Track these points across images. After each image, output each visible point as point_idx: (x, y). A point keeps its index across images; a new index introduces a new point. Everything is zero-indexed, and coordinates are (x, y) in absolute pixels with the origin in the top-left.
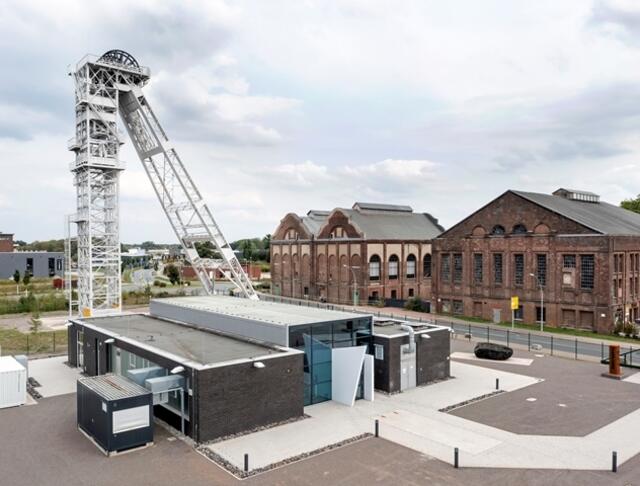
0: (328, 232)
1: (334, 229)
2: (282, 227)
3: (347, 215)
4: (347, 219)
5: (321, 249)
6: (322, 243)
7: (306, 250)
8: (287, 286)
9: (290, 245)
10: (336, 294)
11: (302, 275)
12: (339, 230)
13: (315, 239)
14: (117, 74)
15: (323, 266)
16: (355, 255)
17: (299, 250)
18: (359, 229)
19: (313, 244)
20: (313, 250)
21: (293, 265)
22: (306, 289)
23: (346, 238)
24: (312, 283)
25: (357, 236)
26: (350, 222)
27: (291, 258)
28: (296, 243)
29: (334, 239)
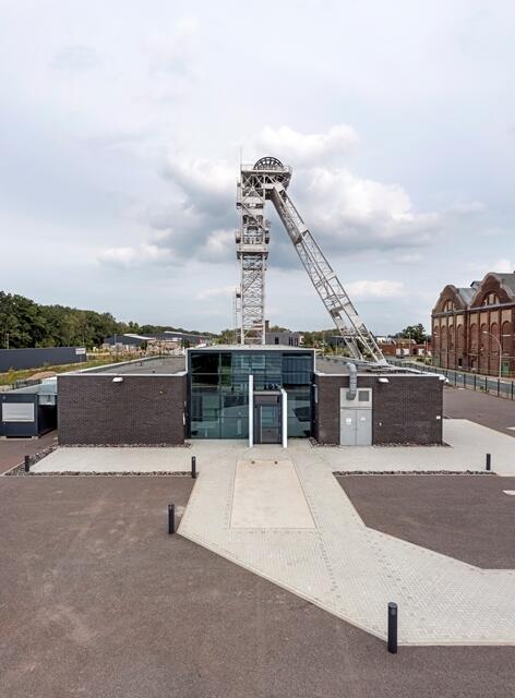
0: (480, 300)
1: (486, 296)
2: (441, 300)
3: (499, 279)
4: (498, 283)
5: (474, 319)
6: (474, 312)
7: (460, 320)
8: (445, 358)
9: (447, 316)
10: (486, 365)
11: (457, 347)
12: (492, 296)
13: (469, 309)
14: (264, 176)
15: (475, 335)
16: (506, 322)
17: (455, 322)
18: (510, 294)
19: (467, 314)
20: (466, 320)
21: (449, 337)
22: (460, 360)
23: (498, 304)
24: (465, 354)
25: (509, 300)
26: (501, 286)
27: (448, 328)
28: (452, 315)
29: (486, 307)
